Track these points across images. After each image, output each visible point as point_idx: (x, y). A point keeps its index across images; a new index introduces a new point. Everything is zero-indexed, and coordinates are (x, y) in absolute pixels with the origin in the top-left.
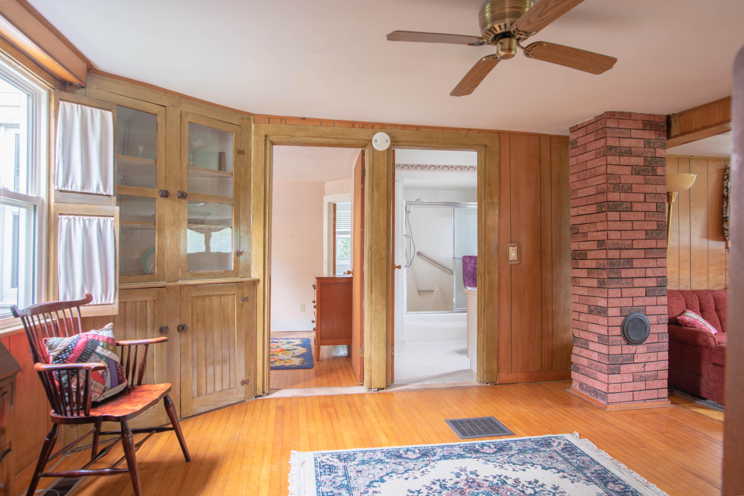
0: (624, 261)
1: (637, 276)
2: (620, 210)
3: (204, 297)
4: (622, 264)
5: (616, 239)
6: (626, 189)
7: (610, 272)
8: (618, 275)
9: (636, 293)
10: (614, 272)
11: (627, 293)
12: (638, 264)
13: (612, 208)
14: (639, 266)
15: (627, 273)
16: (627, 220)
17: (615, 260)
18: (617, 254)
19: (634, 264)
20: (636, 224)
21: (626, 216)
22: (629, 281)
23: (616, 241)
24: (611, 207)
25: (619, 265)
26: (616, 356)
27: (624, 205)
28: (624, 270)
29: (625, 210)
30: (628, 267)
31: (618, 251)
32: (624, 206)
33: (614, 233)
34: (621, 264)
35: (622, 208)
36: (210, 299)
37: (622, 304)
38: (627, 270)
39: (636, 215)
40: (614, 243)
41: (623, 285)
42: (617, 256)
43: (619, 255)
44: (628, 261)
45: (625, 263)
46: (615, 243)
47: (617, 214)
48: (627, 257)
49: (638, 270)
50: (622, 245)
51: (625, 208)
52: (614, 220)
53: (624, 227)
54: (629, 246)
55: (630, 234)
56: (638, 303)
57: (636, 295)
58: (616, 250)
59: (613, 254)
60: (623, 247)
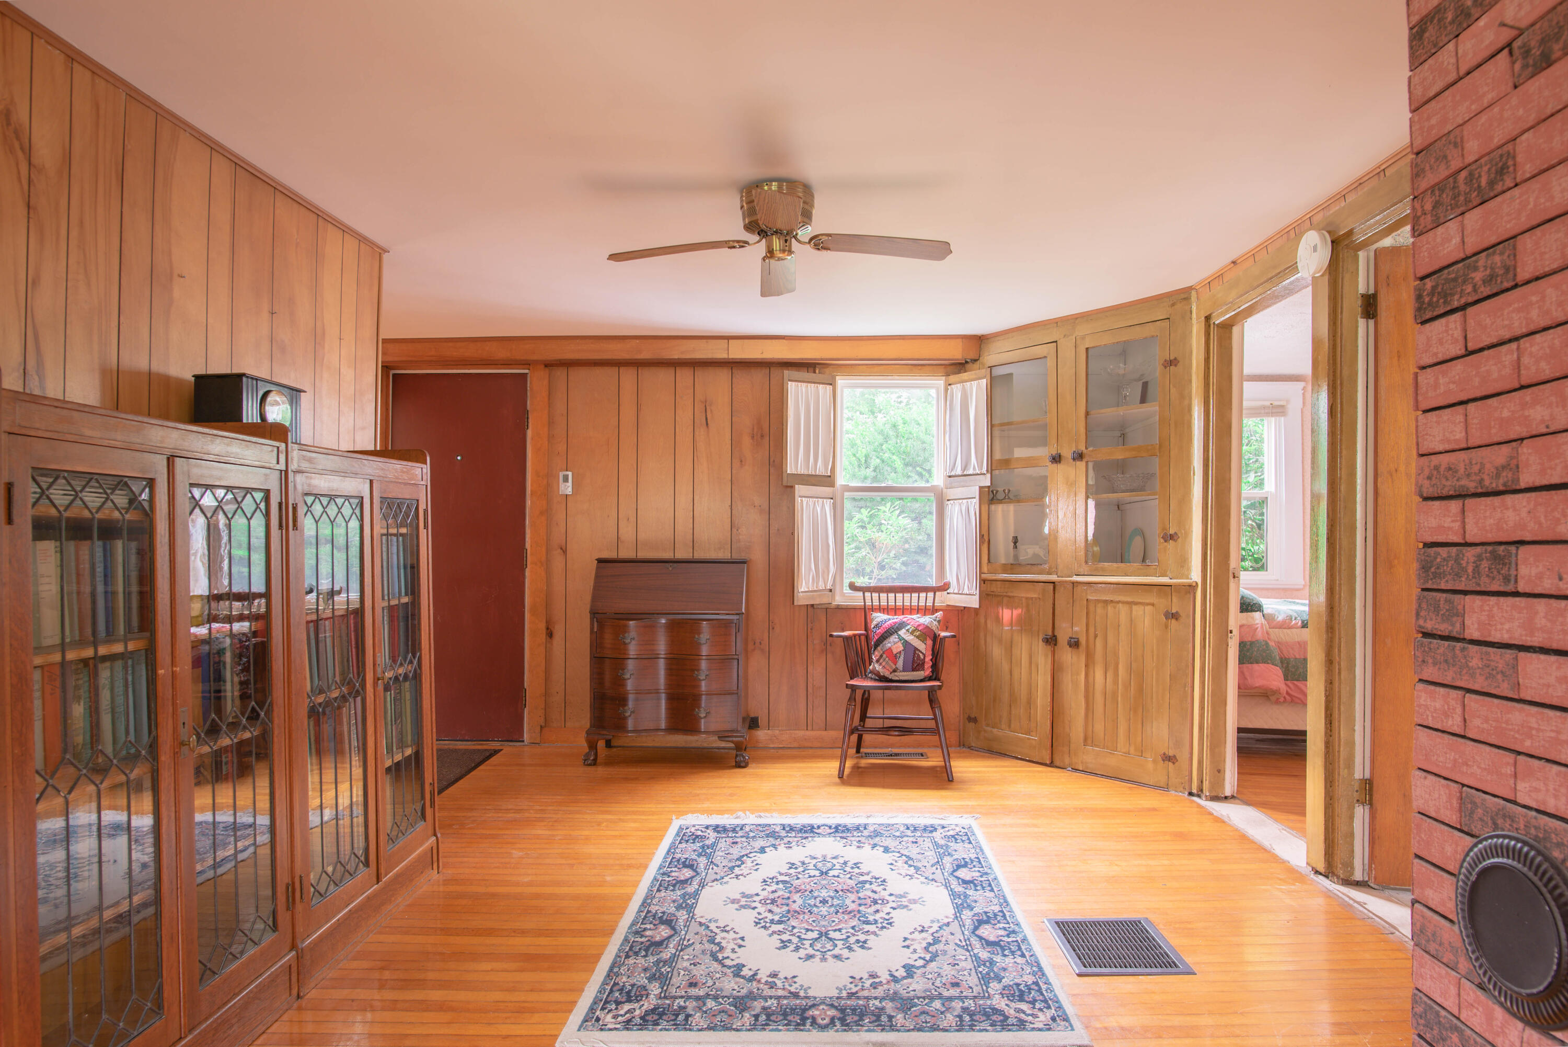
0: (1479, 558)
1: (1536, 640)
2: (1463, 301)
3: (1106, 602)
4: (1470, 570)
5: (1448, 447)
6: (1484, 181)
7: (1424, 605)
8: (1453, 625)
9: (1531, 737)
10: (1437, 609)
11: (1486, 720)
12: (1540, 576)
13: (1430, 304)
14: (1547, 585)
15: (1491, 616)
16: (1494, 340)
17: (1443, 551)
18: (1447, 522)
19: (1525, 571)
20: (1534, 349)
21: (1488, 321)
22: (1501, 658)
23: (1444, 460)
24: (1427, 300)
25: (1458, 575)
26: (1437, 1013)
27: (1476, 269)
28: (1478, 600)
29: (1486, 291)
30: (1495, 587)
31: (1455, 506)
32: (1478, 276)
33: (1438, 423)
34: (1464, 570)
35: (1469, 288)
36: (1115, 608)
37: (1464, 769)
38: (1493, 600)
39: (1534, 299)
40: (1437, 468)
41: (1473, 675)
42: (1450, 528)
43: (1457, 525)
44: (1495, 558)
45: (1485, 564)
46: (1442, 470)
47: (1452, 325)
48: (1490, 537)
49: (1541, 605)
50: (1468, 475)
51: (1484, 282)
52: (1440, 357)
53: (1476, 381)
54: (1498, 476)
55: (1506, 414)
56: (1537, 790)
57: (1528, 743)
58: (1444, 503)
59: (1433, 523)
60: (1471, 486)
